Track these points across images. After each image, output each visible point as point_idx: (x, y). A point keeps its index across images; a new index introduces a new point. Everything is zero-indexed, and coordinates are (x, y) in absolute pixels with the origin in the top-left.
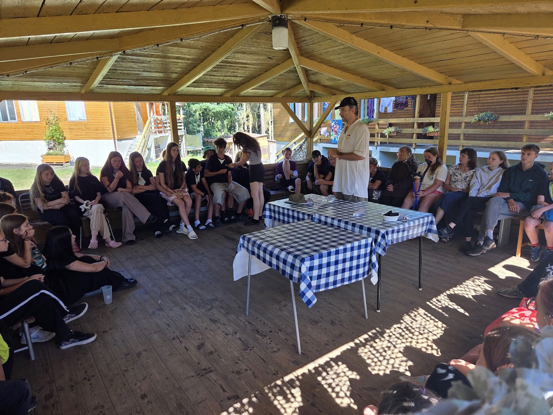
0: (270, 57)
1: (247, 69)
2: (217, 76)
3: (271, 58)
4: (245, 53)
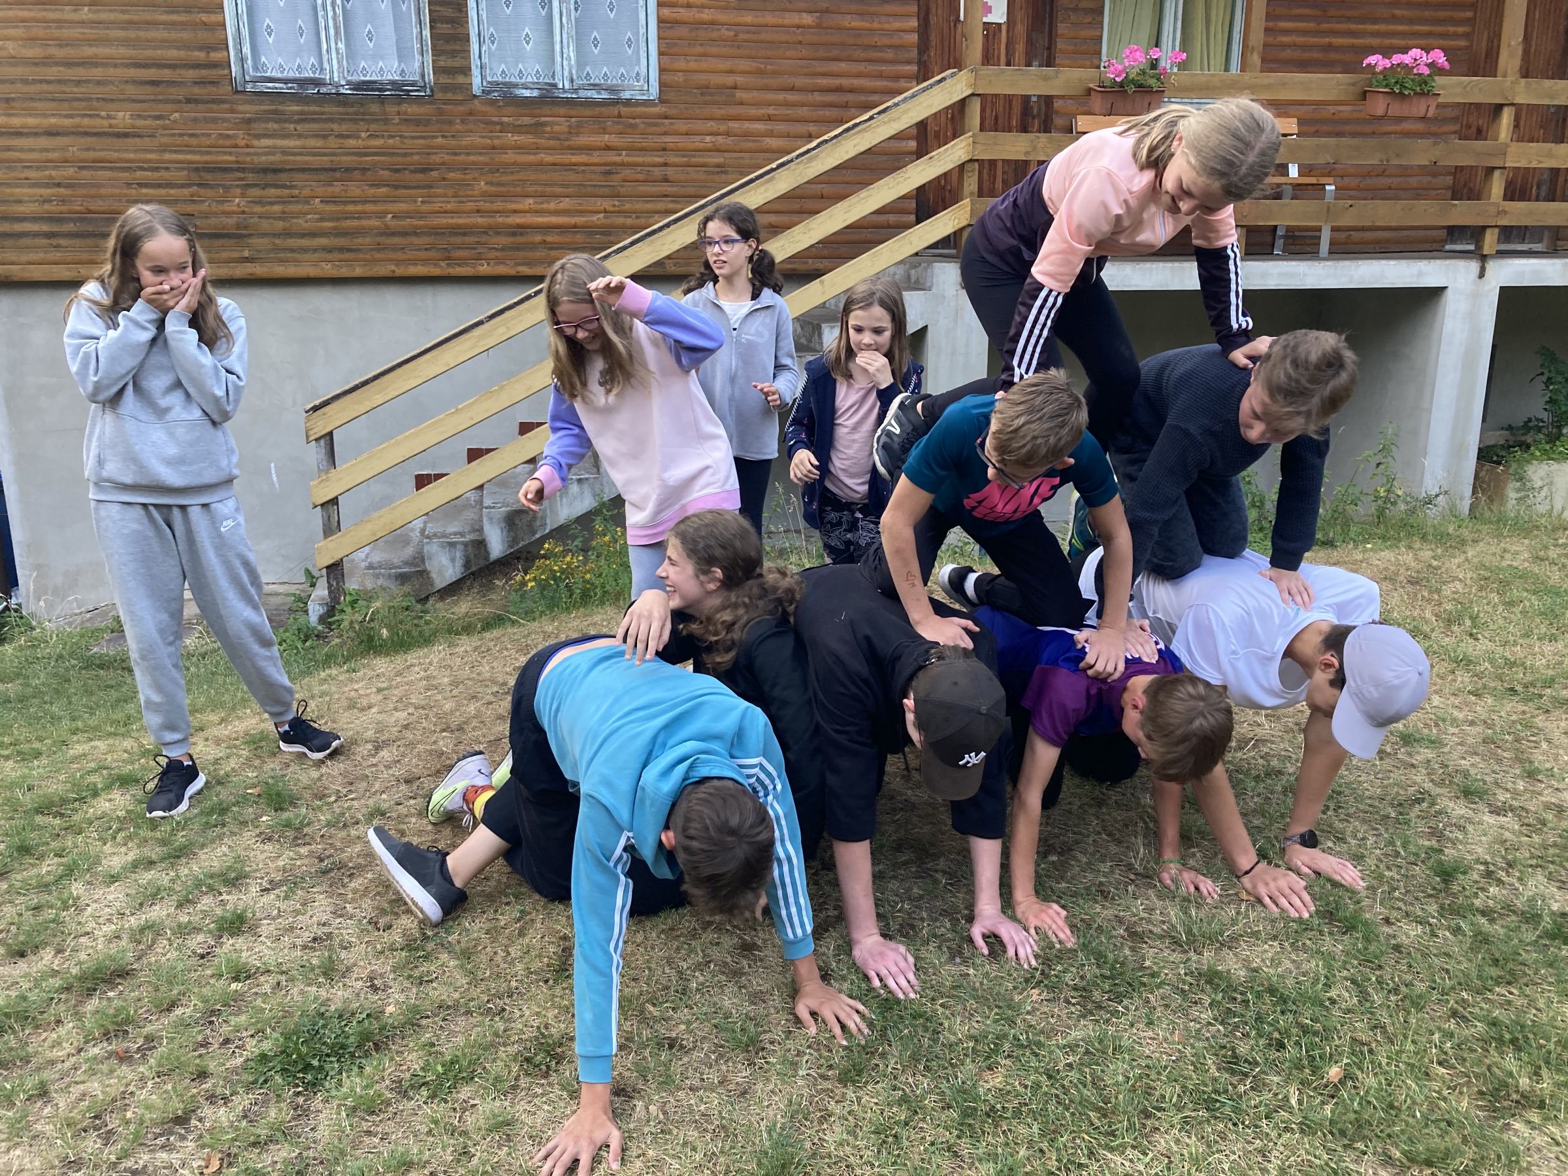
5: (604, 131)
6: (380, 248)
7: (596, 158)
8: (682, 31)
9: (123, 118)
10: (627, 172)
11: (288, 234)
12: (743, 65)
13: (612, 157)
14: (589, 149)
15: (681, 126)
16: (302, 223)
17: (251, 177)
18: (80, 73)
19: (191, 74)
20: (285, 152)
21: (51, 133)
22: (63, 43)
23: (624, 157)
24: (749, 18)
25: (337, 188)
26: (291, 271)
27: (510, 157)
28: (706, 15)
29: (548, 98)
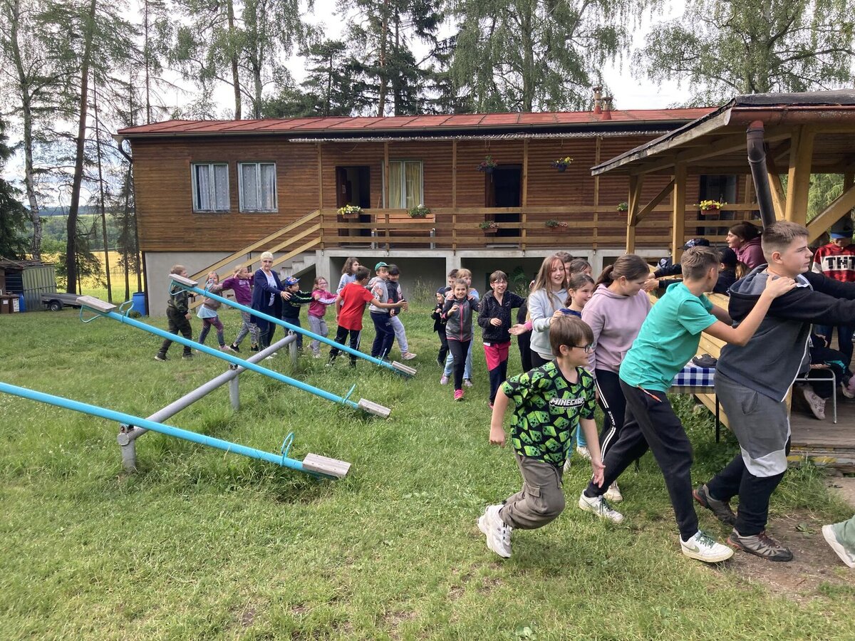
5: (266, 219)
6: (220, 245)
7: (265, 225)
8: (283, 198)
9: (173, 219)
10: (271, 228)
11: (201, 242)
12: (297, 204)
13: (268, 225)
14: (263, 223)
15: (283, 218)
16: (205, 239)
17: (195, 230)
18: (165, 210)
19: (185, 210)
20: (201, 225)
21: (160, 222)
22: (163, 205)
23: (271, 225)
24: (297, 194)
25: (211, 232)
26: (202, 249)
27: (246, 225)
28: (288, 194)
29: (256, 213)
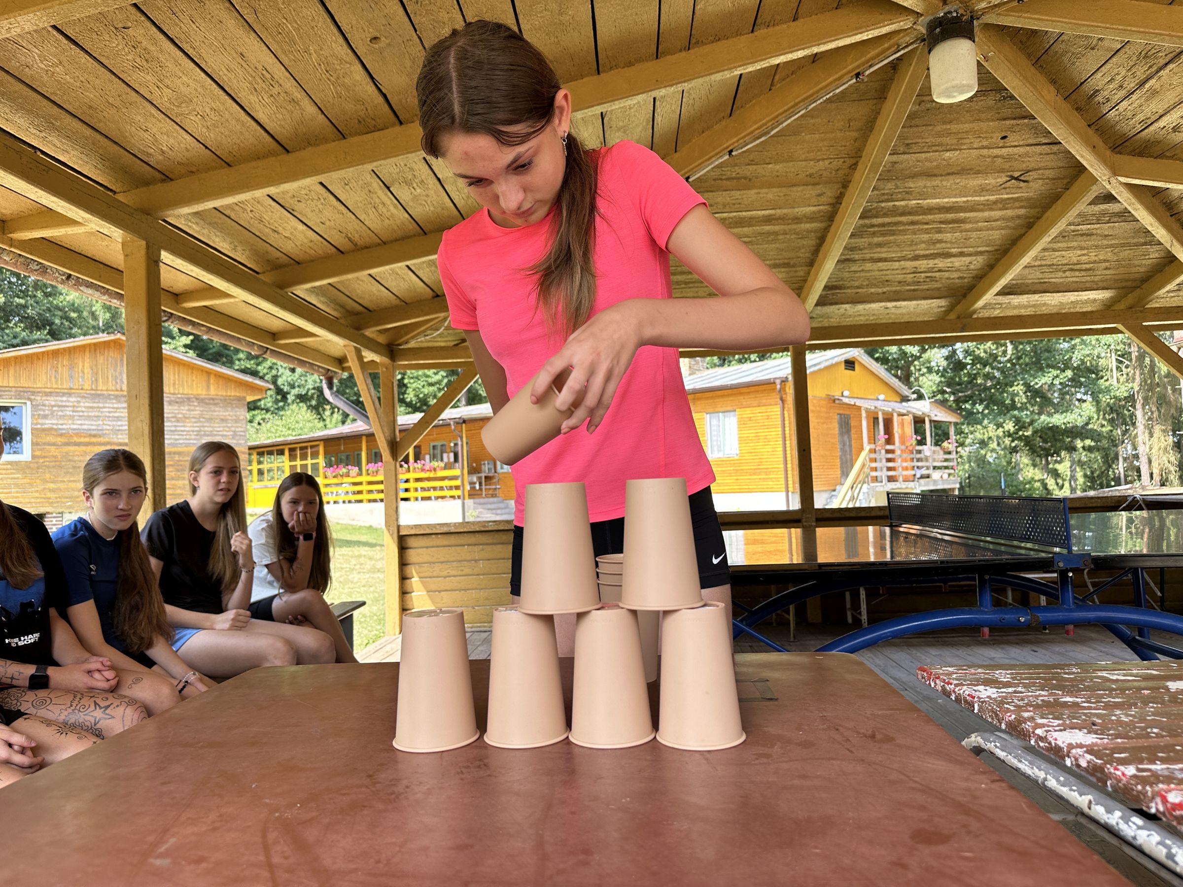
0: (1016, 174)
1: (968, 226)
2: (891, 260)
3: (1022, 178)
4: (935, 175)
